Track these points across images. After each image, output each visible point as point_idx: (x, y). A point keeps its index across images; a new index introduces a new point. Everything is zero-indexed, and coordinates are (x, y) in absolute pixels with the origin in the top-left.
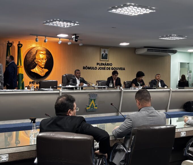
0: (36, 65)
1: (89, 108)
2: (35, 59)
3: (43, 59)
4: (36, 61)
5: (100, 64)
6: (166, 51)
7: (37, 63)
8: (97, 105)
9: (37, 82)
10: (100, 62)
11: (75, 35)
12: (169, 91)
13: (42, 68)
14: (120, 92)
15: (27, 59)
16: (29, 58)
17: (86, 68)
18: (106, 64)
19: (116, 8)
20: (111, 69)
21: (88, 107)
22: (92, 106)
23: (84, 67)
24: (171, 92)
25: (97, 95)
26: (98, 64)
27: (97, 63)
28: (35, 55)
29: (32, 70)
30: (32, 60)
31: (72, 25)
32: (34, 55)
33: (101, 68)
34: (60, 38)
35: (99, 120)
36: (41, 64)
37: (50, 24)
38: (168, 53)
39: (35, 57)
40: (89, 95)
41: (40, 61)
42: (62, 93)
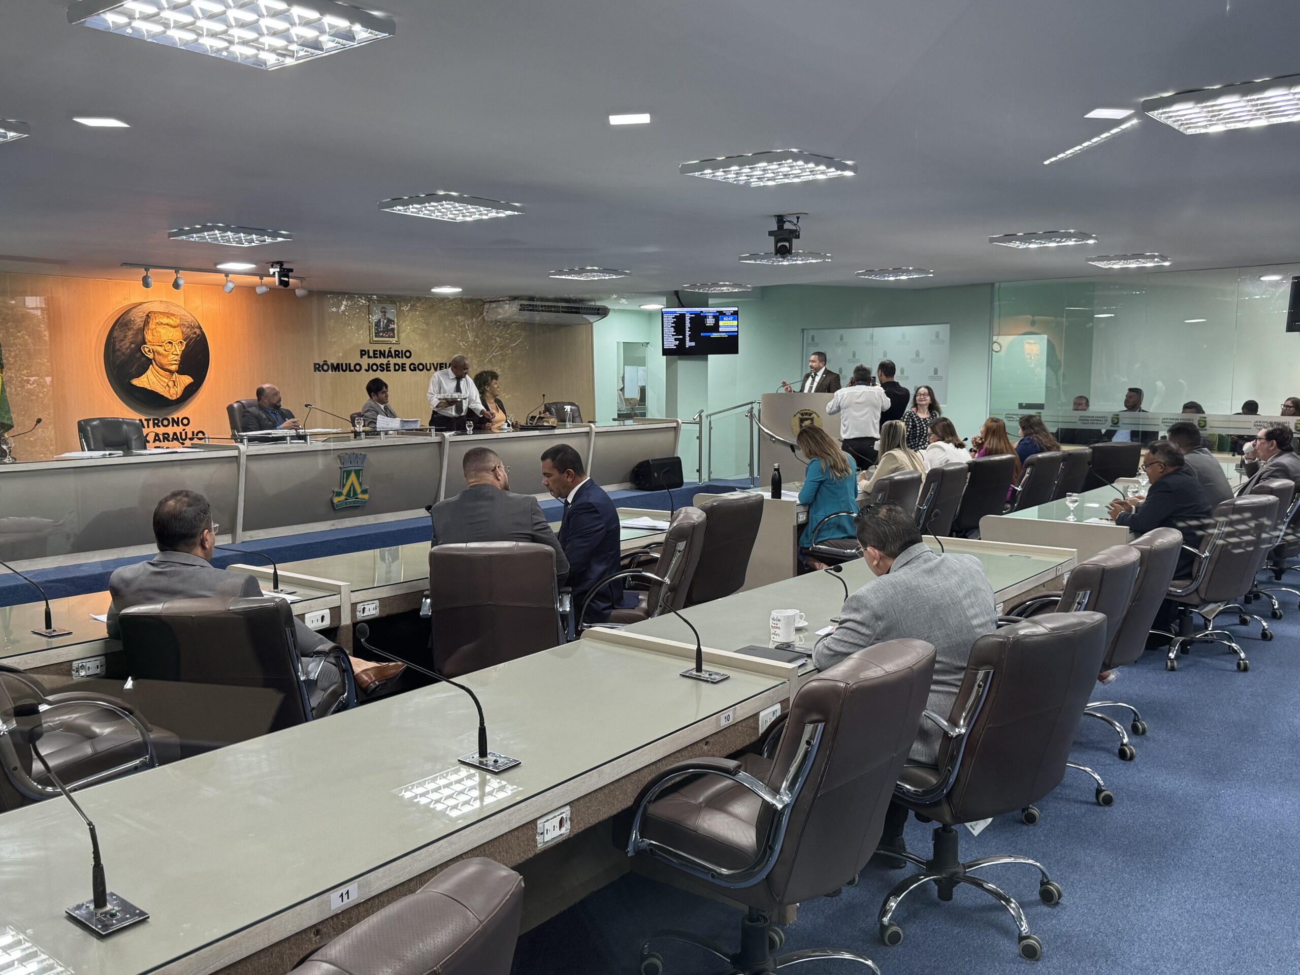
0: (149, 362)
1: (342, 498)
2: (145, 343)
3: (170, 343)
4: (147, 350)
5: (371, 354)
6: (577, 311)
7: (151, 356)
8: (365, 487)
9: (154, 420)
10: (372, 348)
11: (281, 264)
12: (588, 434)
13: (171, 372)
14: (440, 444)
15: (114, 345)
16: (123, 340)
17: (325, 367)
18: (390, 352)
19: (405, 204)
20: (407, 368)
21: (339, 494)
22: (352, 492)
23: (319, 364)
24: (593, 434)
25: (365, 456)
26: (363, 353)
27: (361, 351)
28: (142, 331)
29: (136, 382)
30: (133, 346)
31: (267, 240)
32: (138, 329)
33: (375, 367)
34: (227, 273)
35: (376, 534)
36: (164, 361)
37: (193, 237)
38: (585, 316)
39: (144, 338)
40: (339, 457)
41: (160, 349)
42: (247, 456)
